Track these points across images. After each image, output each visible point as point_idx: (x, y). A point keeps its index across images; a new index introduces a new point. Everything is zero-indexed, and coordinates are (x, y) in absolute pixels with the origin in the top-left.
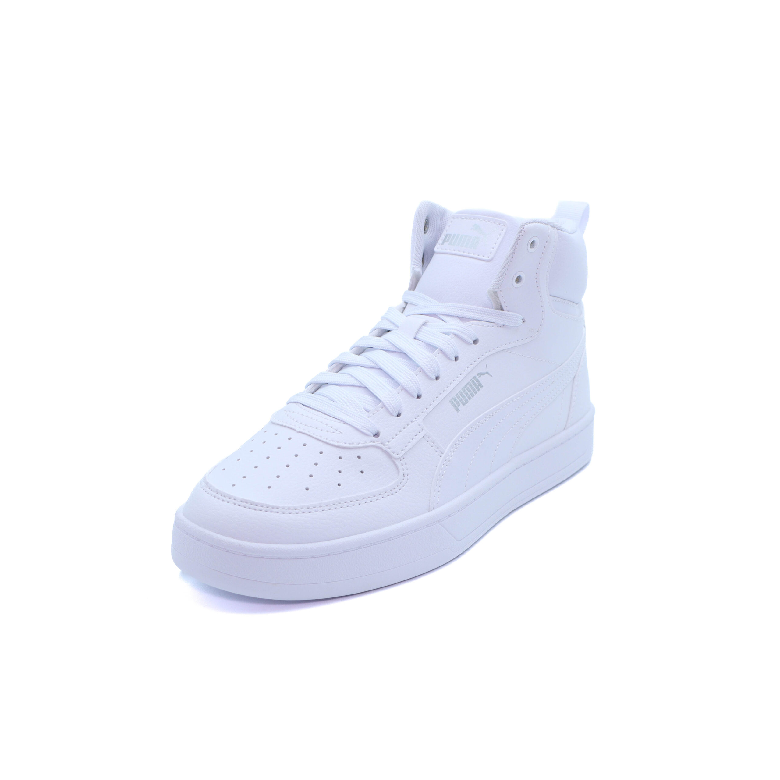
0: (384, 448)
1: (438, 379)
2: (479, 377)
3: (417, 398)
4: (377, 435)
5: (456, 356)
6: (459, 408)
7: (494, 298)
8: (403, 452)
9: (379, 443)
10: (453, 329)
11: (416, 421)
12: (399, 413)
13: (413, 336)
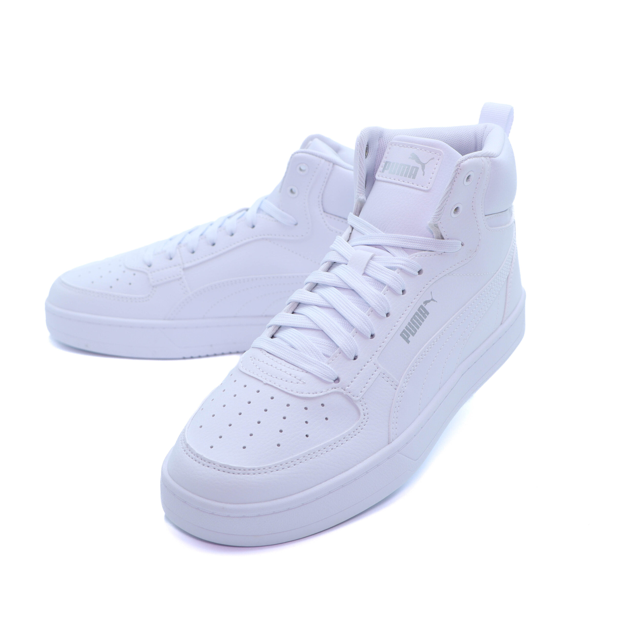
0: (345, 392)
1: (389, 316)
2: (425, 305)
3: (371, 338)
4: (337, 380)
5: (403, 289)
6: (409, 339)
7: (435, 229)
8: (362, 393)
9: (340, 389)
10: (398, 264)
11: (371, 360)
12: (356, 356)
13: (362, 272)
